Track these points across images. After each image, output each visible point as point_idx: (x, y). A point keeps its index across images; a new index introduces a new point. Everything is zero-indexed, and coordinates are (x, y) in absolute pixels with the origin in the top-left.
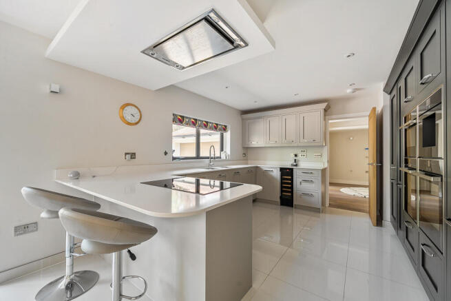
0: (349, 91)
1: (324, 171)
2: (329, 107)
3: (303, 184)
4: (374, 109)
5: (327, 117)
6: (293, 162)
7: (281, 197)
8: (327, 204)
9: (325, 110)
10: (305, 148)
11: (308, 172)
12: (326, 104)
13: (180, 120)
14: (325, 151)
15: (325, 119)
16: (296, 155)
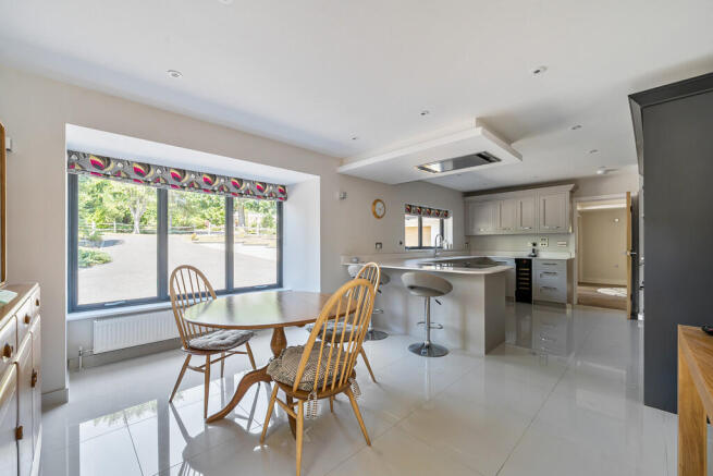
0: (599, 172)
1: (570, 262)
2: (577, 187)
3: (545, 276)
4: (628, 193)
5: (574, 200)
6: (530, 252)
7: (516, 292)
8: (575, 302)
9: (572, 192)
10: (545, 236)
11: (549, 263)
12: (572, 186)
13: (409, 210)
14: (573, 240)
15: (571, 202)
16: (534, 245)
